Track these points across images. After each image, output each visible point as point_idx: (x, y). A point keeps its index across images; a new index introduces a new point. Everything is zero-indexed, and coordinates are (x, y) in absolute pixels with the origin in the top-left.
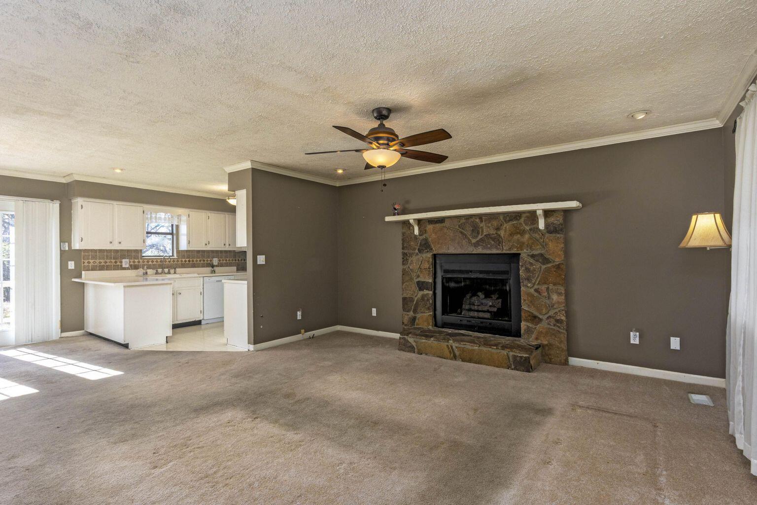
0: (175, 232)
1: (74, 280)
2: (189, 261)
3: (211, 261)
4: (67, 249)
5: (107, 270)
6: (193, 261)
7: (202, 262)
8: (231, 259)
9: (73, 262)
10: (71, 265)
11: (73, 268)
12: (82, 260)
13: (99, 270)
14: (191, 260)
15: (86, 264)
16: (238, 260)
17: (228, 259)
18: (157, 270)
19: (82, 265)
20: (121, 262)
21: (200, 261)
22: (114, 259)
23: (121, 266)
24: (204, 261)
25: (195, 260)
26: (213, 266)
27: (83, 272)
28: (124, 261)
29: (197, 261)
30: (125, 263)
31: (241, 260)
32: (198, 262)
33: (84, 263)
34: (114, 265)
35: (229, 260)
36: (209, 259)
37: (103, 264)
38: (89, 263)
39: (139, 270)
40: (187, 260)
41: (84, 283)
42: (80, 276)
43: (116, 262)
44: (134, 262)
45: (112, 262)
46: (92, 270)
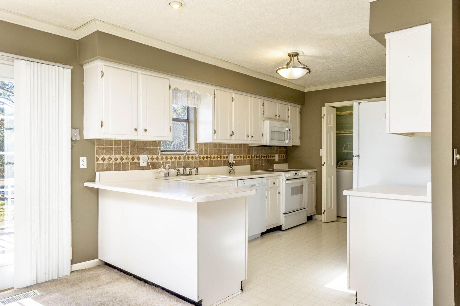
0: (192, 118)
1: (87, 184)
2: (207, 158)
3: (227, 157)
4: (78, 138)
5: (123, 170)
6: (210, 158)
7: (219, 159)
8: (245, 156)
9: (85, 158)
10: (83, 163)
11: (85, 167)
12: (96, 156)
13: (115, 170)
14: (209, 156)
15: (100, 161)
16: (252, 157)
17: (242, 156)
18: (178, 171)
19: (96, 163)
20: (139, 159)
21: (217, 158)
22: (131, 154)
23: (139, 164)
24: (221, 157)
25: (212, 156)
26: (231, 165)
27: (97, 174)
28: (142, 156)
29: (214, 158)
30: (144, 159)
31: (254, 157)
32: (216, 159)
33: (98, 159)
34: (131, 163)
35: (244, 157)
36: (225, 156)
37: (119, 161)
38: (103, 159)
39: (158, 170)
40: (205, 156)
41: (97, 190)
42: (93, 180)
43: (133, 159)
44: (152, 159)
45: (129, 159)
46: (107, 170)
